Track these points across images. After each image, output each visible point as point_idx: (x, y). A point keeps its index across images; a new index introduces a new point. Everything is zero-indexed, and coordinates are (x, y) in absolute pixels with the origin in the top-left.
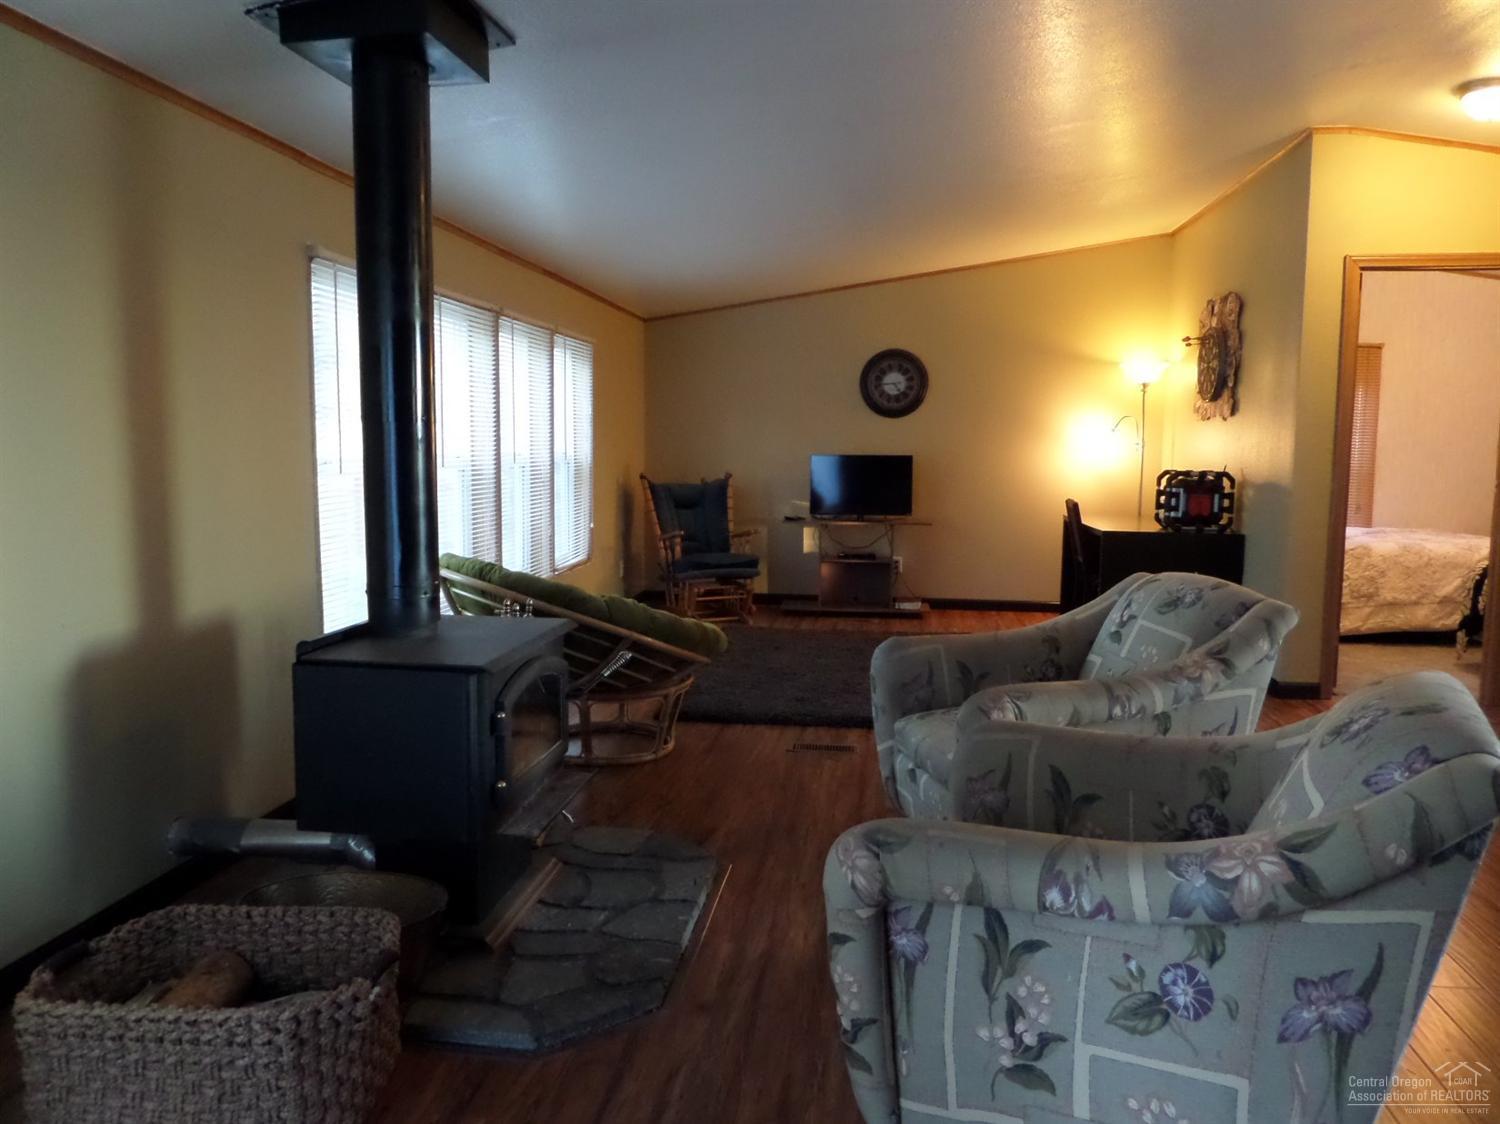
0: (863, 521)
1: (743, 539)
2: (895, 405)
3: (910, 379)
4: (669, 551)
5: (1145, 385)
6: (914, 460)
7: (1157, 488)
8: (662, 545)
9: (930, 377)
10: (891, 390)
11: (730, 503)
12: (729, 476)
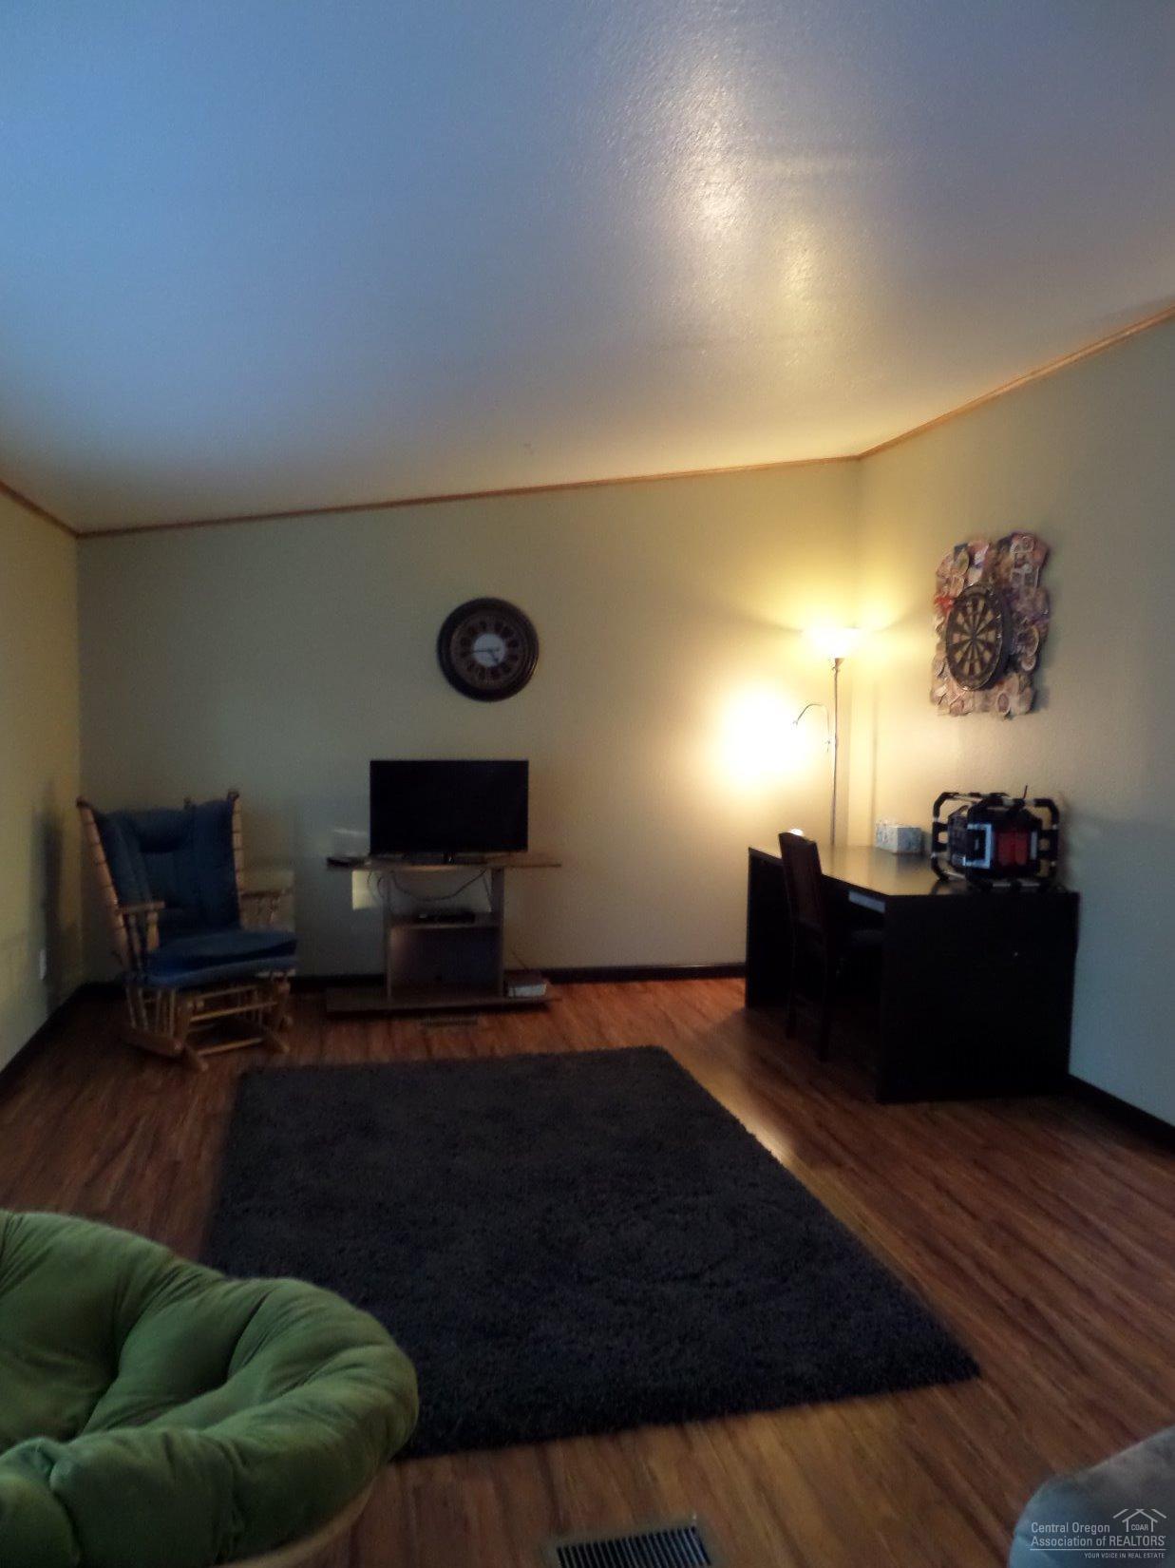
0: (453, 863)
1: (264, 902)
2: (490, 683)
3: (512, 645)
4: (135, 934)
5: (837, 661)
6: (531, 769)
7: (933, 820)
8: (120, 920)
9: (541, 642)
10: (484, 660)
11: (237, 840)
12: (233, 796)
